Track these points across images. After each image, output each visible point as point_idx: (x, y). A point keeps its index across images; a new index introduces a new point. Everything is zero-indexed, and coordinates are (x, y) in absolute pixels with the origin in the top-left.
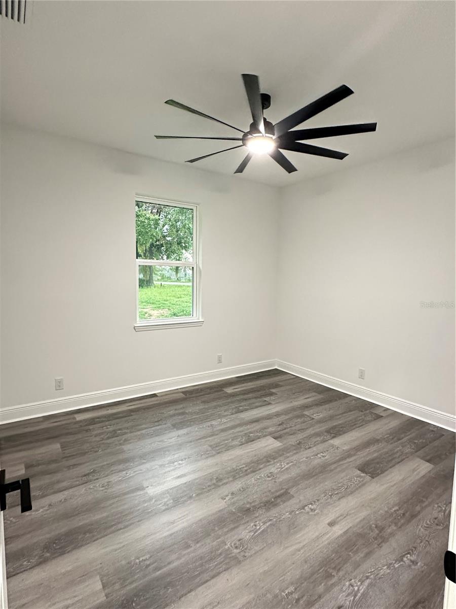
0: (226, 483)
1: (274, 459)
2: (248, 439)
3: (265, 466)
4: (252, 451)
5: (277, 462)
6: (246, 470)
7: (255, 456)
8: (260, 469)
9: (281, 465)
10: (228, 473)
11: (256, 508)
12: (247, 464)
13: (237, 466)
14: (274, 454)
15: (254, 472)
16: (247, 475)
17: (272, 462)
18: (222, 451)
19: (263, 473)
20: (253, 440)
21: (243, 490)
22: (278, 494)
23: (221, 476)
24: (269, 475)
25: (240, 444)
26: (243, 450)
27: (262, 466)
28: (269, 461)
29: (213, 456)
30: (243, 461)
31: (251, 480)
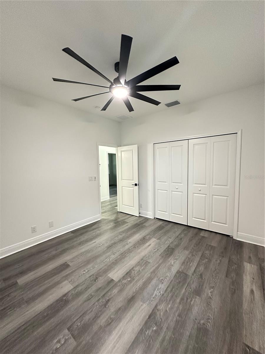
0: (131, 247)
1: (113, 263)
2: (130, 274)
3: (117, 257)
4: (125, 265)
5: (111, 261)
6: (125, 253)
7: (123, 262)
8: (119, 255)
9: (109, 260)
10: (132, 251)
11: (119, 242)
12: (126, 256)
13: (130, 254)
14: (113, 266)
15: (123, 253)
16: (124, 252)
17: (114, 261)
18: (141, 260)
19: (117, 254)
20: (127, 274)
21: (124, 246)
22: (111, 247)
23: (135, 249)
24: (115, 253)
25: (134, 269)
26: (130, 264)
27: (119, 257)
28: (115, 260)
29: (144, 257)
30: (128, 257)
31: (122, 250)
